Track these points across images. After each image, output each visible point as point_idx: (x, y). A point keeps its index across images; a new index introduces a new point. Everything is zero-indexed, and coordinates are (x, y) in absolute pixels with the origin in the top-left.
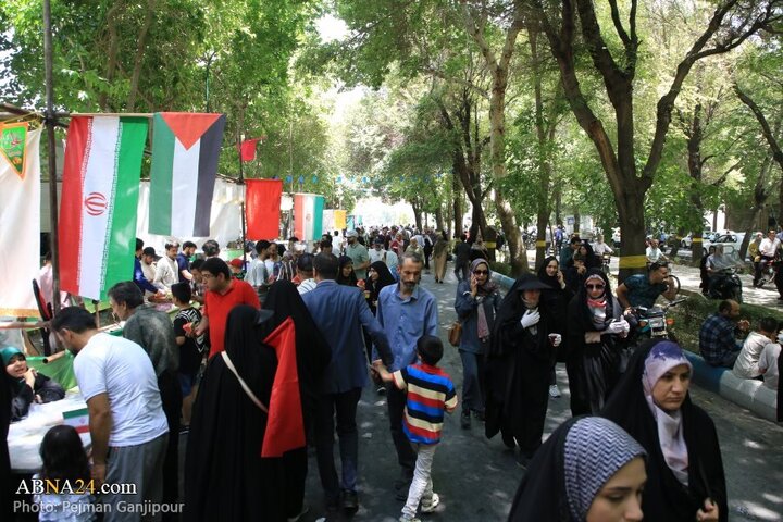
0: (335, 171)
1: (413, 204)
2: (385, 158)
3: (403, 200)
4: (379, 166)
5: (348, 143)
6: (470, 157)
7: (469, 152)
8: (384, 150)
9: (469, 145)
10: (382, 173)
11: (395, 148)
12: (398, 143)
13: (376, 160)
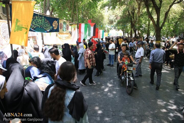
0: (106, 24)
1: (123, 31)
2: (116, 22)
3: (120, 30)
4: (115, 23)
5: (108, 19)
6: (134, 21)
7: (134, 20)
8: (116, 20)
9: (134, 19)
10: (115, 25)
11: (118, 20)
12: (119, 18)
13: (114, 22)
